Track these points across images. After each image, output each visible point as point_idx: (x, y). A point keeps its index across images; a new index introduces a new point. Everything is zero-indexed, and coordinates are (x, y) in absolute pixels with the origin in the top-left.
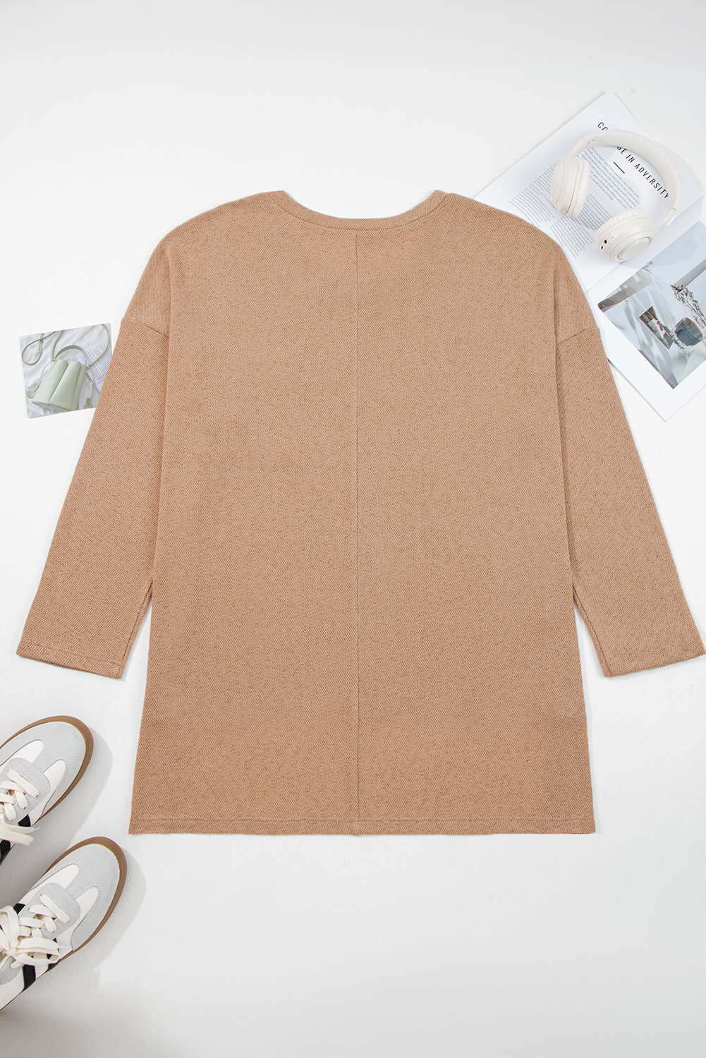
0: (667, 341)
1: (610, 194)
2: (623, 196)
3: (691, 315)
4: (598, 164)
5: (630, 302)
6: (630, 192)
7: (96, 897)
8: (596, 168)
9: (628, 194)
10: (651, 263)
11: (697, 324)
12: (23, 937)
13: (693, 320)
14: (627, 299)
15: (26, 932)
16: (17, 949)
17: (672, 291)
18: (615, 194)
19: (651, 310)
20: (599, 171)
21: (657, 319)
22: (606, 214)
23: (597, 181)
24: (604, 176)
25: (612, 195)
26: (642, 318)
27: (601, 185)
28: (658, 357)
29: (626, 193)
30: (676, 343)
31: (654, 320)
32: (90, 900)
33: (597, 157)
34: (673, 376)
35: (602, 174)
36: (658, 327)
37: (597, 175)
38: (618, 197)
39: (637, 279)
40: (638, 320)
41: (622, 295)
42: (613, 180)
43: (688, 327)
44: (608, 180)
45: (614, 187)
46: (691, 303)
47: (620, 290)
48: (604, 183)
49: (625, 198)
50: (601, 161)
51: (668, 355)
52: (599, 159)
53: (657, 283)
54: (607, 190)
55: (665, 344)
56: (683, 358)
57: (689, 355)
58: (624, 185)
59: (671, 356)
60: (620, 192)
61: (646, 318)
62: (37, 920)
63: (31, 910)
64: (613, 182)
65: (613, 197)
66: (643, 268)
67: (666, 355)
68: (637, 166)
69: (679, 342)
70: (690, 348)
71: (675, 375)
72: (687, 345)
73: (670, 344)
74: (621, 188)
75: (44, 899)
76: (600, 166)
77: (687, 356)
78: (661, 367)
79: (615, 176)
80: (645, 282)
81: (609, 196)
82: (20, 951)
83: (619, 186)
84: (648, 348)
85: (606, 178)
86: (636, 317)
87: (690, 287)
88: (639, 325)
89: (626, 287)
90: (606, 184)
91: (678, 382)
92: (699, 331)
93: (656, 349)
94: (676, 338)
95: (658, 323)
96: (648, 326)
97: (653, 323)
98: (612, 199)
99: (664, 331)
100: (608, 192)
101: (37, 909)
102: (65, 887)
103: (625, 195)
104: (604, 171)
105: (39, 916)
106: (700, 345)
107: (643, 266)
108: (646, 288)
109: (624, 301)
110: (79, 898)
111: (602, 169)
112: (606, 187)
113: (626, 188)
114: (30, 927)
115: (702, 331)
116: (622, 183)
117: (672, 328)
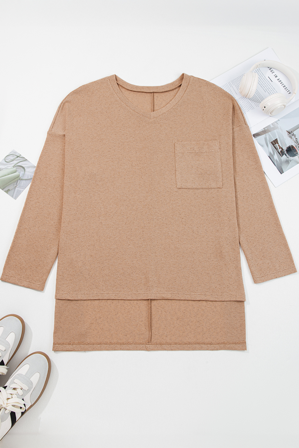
0: (282, 153)
1: (265, 89)
2: (270, 91)
3: (294, 144)
4: (261, 77)
5: (267, 135)
6: (274, 90)
7: (39, 377)
8: (260, 78)
9: (273, 91)
10: (279, 120)
11: (296, 148)
12: (9, 399)
13: (295, 146)
14: (266, 134)
15: (10, 396)
16: (7, 404)
17: (287, 133)
18: (267, 90)
19: (276, 140)
20: (261, 79)
21: (278, 144)
22: (262, 98)
23: (260, 84)
24: (263, 82)
25: (265, 90)
26: (272, 143)
27: (261, 85)
28: (276, 160)
29: (272, 90)
30: (286, 155)
31: (277, 144)
32: (36, 379)
33: (261, 74)
34: (282, 169)
35: (262, 81)
36: (278, 147)
37: (260, 81)
38: (268, 91)
39: (272, 126)
40: (270, 143)
41: (264, 132)
42: (267, 84)
43: (292, 149)
44: (265, 84)
45: (267, 87)
46: (295, 139)
47: (263, 130)
48: (263, 85)
49: (271, 92)
50: (263, 76)
51: (281, 159)
52: (262, 75)
53: (280, 129)
54: (264, 88)
55: (280, 155)
56: (287, 162)
57: (291, 161)
58: (271, 87)
59: (282, 160)
60: (269, 89)
61: (274, 143)
62: (14, 390)
63: (11, 387)
64: (267, 85)
65: (266, 91)
66: (275, 122)
67: (280, 160)
68: (278, 80)
69: (287, 155)
70: (291, 158)
71: (283, 169)
72: (290, 157)
73: (283, 155)
74: (270, 88)
75: (16, 381)
76: (262, 78)
77: (290, 161)
78: (277, 164)
79: (268, 83)
80: (275, 128)
81: (264, 90)
82: (8, 405)
83: (269, 87)
84: (273, 156)
85: (264, 83)
86: (269, 142)
87: (295, 133)
88: (270, 145)
89: (266, 129)
90: (264, 85)
91: (284, 172)
92: (297, 151)
93: (276, 157)
94: (286, 153)
95: (279, 146)
96: (274, 146)
97: (276, 146)
98: (265, 92)
99: (281, 149)
100: (264, 89)
101: (14, 386)
102: (24, 374)
103: (271, 91)
104: (264, 80)
105: (14, 389)
106: (296, 158)
107: (275, 121)
108: (275, 130)
109: (264, 135)
110: (32, 378)
111: (263, 79)
112: (264, 87)
113: (272, 88)
114: (11, 394)
115: (298, 151)
116: (271, 86)
117: (285, 149)
